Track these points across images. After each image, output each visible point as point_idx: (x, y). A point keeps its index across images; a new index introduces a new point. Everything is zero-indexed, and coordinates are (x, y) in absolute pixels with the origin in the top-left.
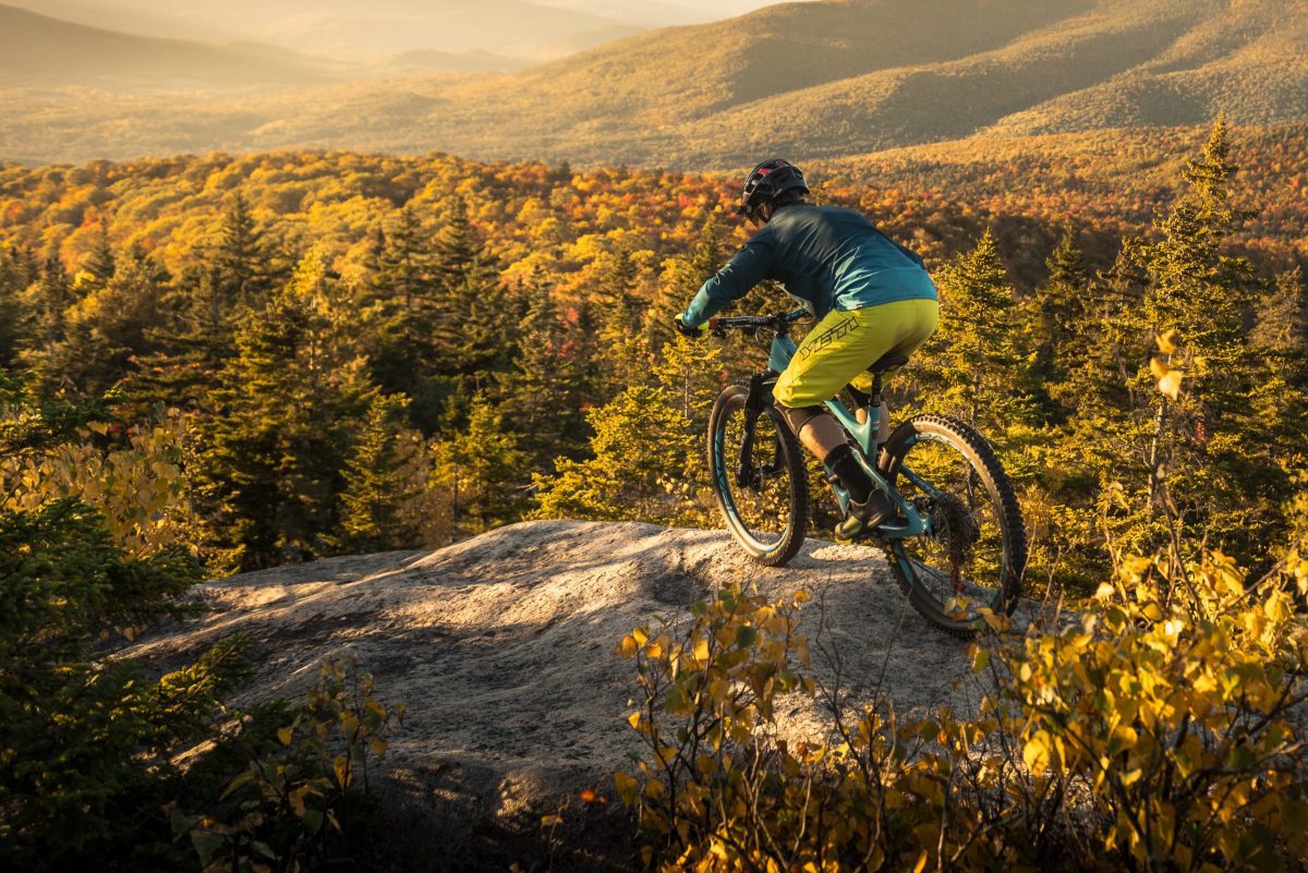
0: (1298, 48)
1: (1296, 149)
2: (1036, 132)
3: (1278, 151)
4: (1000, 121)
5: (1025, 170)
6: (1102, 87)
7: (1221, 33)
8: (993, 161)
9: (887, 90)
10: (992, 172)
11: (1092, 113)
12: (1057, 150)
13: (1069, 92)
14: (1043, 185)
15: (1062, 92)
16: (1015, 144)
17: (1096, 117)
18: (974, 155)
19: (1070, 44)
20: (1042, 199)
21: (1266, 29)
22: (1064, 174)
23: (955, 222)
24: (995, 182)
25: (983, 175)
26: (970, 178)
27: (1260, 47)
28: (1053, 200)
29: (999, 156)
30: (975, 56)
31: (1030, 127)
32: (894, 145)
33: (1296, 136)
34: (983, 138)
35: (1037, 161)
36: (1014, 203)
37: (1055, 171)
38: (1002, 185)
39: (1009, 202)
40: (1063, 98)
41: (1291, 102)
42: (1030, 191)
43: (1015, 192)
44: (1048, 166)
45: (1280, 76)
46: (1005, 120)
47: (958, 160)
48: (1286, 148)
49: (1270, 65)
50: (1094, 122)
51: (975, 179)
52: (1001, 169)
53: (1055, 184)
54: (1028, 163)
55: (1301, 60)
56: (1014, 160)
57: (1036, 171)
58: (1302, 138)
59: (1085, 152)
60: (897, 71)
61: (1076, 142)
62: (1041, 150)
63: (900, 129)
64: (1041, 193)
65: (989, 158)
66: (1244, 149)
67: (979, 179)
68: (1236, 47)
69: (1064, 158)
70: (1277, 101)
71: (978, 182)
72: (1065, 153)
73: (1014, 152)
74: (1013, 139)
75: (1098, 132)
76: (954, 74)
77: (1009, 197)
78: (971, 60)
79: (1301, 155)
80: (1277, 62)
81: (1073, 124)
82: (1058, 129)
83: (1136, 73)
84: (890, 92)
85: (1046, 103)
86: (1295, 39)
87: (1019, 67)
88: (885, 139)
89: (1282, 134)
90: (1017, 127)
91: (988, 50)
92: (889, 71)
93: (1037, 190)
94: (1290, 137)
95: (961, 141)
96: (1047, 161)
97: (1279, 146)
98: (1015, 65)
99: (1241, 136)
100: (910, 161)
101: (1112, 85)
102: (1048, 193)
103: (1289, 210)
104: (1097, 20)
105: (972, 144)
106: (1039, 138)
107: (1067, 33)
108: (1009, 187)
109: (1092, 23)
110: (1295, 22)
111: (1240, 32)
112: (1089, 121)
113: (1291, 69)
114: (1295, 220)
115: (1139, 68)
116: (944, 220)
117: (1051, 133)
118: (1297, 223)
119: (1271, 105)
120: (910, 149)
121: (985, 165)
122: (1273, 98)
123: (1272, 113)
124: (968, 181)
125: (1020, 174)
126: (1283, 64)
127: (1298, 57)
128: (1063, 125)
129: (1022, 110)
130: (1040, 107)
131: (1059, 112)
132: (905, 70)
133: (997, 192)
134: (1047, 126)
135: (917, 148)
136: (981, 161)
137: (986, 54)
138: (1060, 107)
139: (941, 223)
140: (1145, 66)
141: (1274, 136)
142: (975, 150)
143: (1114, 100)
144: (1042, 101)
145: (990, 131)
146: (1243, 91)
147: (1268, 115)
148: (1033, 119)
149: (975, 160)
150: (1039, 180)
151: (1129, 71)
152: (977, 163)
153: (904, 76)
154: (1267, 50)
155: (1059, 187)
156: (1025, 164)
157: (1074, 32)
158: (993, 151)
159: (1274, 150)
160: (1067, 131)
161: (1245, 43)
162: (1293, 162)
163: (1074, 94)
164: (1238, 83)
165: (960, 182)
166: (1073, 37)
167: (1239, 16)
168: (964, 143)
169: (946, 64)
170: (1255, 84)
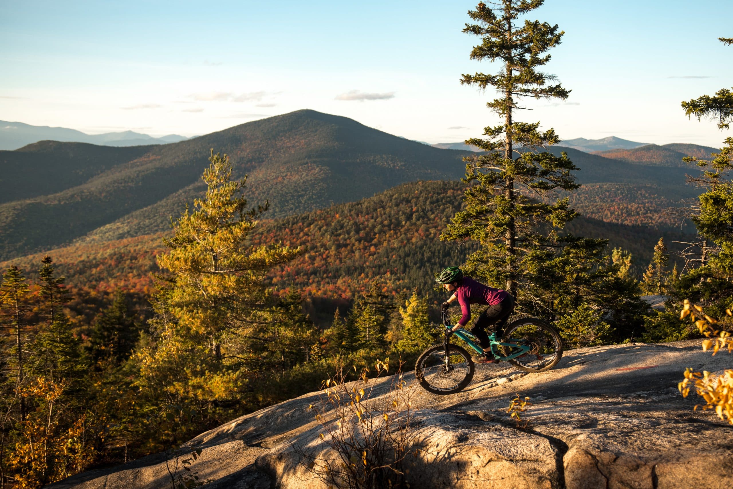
0: (288, 169)
1: (298, 231)
2: (121, 237)
3: (287, 233)
4: (95, 231)
5: (120, 262)
6: (163, 202)
7: (238, 163)
8: (95, 259)
9: (7, 218)
10: (96, 266)
11: (159, 221)
12: (139, 247)
13: (142, 208)
14: (135, 271)
15: (136, 209)
16: (108, 246)
17: (162, 223)
18: (80, 256)
19: (138, 176)
20: (136, 280)
21: (267, 157)
22: (148, 263)
23: (87, 302)
24: (100, 273)
25: (90, 267)
26: (81, 272)
27: (264, 169)
28: (143, 280)
29: (99, 255)
30: (71, 189)
31: (117, 233)
32: (17, 256)
33: (297, 223)
34: (84, 244)
35: (128, 256)
36: (116, 285)
37: (141, 261)
38: (105, 274)
39: (112, 285)
40: (138, 212)
41: (287, 201)
42: (126, 276)
43: (115, 278)
44: (136, 259)
45: (279, 187)
46: (98, 230)
47: (69, 261)
48: (291, 231)
49: (272, 180)
50: (161, 226)
51: (85, 272)
52: (103, 263)
53: (143, 269)
54: (122, 257)
55: (291, 175)
56: (111, 256)
57: (128, 262)
58: (301, 224)
59: (159, 246)
60: (14, 203)
61: (152, 240)
62: (128, 248)
63: (20, 244)
64: (134, 276)
65: (91, 257)
66: (265, 234)
67: (88, 272)
68: (249, 171)
69: (146, 252)
70: (279, 203)
71: (87, 274)
72: (145, 248)
73: (109, 251)
74: (106, 243)
75: (166, 233)
76: (56, 202)
77: (112, 282)
78: (69, 192)
79: (301, 234)
80: (277, 178)
81: (147, 229)
82: (136, 233)
83: (185, 192)
84: (10, 219)
85: (126, 217)
86: (285, 163)
87: (104, 194)
88: (9, 252)
89: (288, 222)
90: (107, 235)
91: (80, 184)
92: (7, 204)
93: (130, 275)
94: (293, 224)
95: (69, 248)
96: (135, 255)
97: (287, 230)
98: (100, 193)
99: (262, 226)
100: (33, 265)
101: (170, 201)
102: (139, 276)
103: (299, 269)
104: (154, 160)
105: (77, 249)
106: (125, 240)
107: (135, 169)
108: (111, 275)
109: (151, 162)
110: (284, 152)
111: (250, 161)
112: (158, 226)
113: (285, 182)
114: (304, 275)
115: (187, 188)
116: (80, 300)
117: (132, 236)
118: (305, 277)
119: (276, 205)
120: (30, 257)
121: (90, 262)
122: (276, 201)
123: (277, 210)
124: (80, 274)
125: (117, 266)
126: (280, 179)
127: (289, 174)
128: (140, 230)
129: (109, 223)
130: (122, 220)
131: (136, 222)
132: (19, 203)
133: (103, 279)
134: (128, 232)
135: (36, 255)
136: (86, 259)
137: (79, 187)
138: (136, 218)
139: (78, 304)
140: (191, 187)
141: (284, 225)
142: (80, 253)
143: (173, 211)
144: (123, 215)
145: (88, 239)
146: (257, 198)
147: (275, 212)
148: (118, 228)
149: (83, 258)
150: (131, 268)
151: (181, 191)
152: (83, 261)
153: (19, 207)
154: (269, 171)
155: (146, 271)
156: (120, 258)
157: (140, 168)
158: (93, 252)
159: (284, 233)
160: (143, 234)
161: (254, 168)
162: (297, 239)
163: (145, 209)
164: (253, 193)
165: (73, 276)
166: (140, 172)
167: (248, 151)
168: (71, 249)
169: (50, 196)
170: (264, 193)
